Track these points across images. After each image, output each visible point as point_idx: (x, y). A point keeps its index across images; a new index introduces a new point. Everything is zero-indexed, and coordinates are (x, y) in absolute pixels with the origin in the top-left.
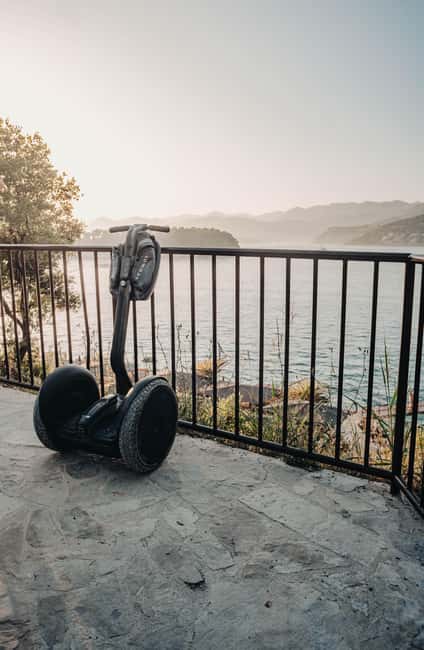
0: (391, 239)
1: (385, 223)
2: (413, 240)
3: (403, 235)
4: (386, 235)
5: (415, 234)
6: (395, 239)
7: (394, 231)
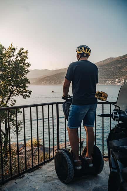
0: (45, 83)
1: (43, 77)
2: (53, 83)
3: (49, 81)
4: (44, 81)
5: (53, 81)
6: (47, 83)
7: (46, 80)
